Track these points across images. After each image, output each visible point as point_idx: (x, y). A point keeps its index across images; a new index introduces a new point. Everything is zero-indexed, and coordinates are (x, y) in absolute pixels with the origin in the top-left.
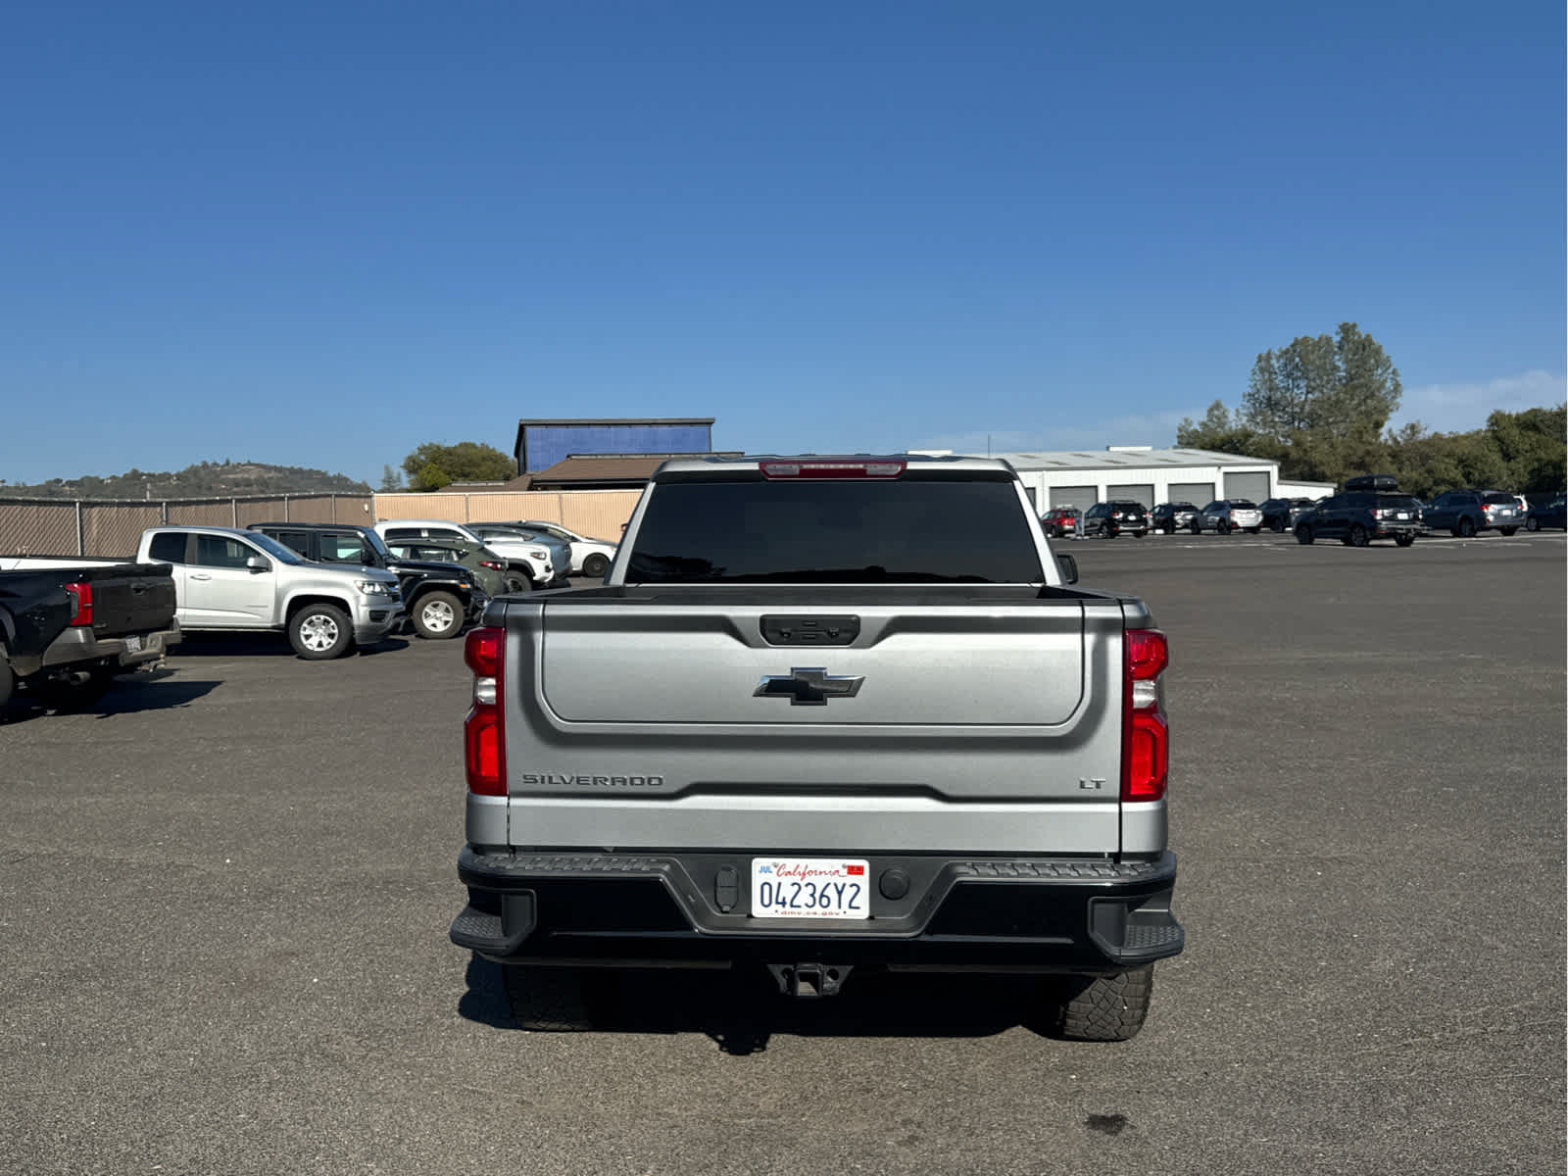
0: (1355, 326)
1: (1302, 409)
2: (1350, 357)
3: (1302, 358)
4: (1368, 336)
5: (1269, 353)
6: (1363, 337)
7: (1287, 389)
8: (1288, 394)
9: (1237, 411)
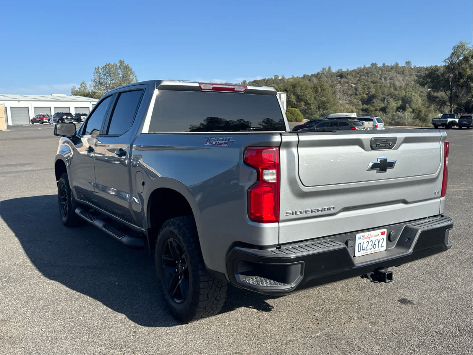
0: (124, 61)
1: (110, 85)
2: (123, 71)
3: (108, 70)
4: (128, 65)
5: (98, 67)
6: (126, 65)
7: (105, 79)
8: (105, 81)
9: (90, 85)
